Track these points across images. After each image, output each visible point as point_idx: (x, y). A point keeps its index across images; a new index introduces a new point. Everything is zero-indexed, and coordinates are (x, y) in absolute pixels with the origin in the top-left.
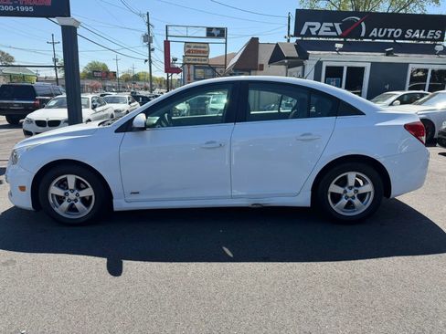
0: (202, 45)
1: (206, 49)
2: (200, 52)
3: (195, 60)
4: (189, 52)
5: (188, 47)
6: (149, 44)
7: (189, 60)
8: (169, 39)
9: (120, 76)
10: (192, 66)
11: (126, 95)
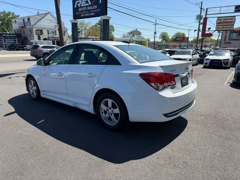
0: (230, 18)
1: (233, 20)
2: (227, 22)
3: (223, 28)
4: (219, 23)
5: (219, 20)
6: (200, 21)
7: (219, 28)
8: (207, 16)
9: (190, 40)
10: (229, 32)
11: (191, 51)
